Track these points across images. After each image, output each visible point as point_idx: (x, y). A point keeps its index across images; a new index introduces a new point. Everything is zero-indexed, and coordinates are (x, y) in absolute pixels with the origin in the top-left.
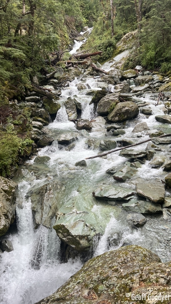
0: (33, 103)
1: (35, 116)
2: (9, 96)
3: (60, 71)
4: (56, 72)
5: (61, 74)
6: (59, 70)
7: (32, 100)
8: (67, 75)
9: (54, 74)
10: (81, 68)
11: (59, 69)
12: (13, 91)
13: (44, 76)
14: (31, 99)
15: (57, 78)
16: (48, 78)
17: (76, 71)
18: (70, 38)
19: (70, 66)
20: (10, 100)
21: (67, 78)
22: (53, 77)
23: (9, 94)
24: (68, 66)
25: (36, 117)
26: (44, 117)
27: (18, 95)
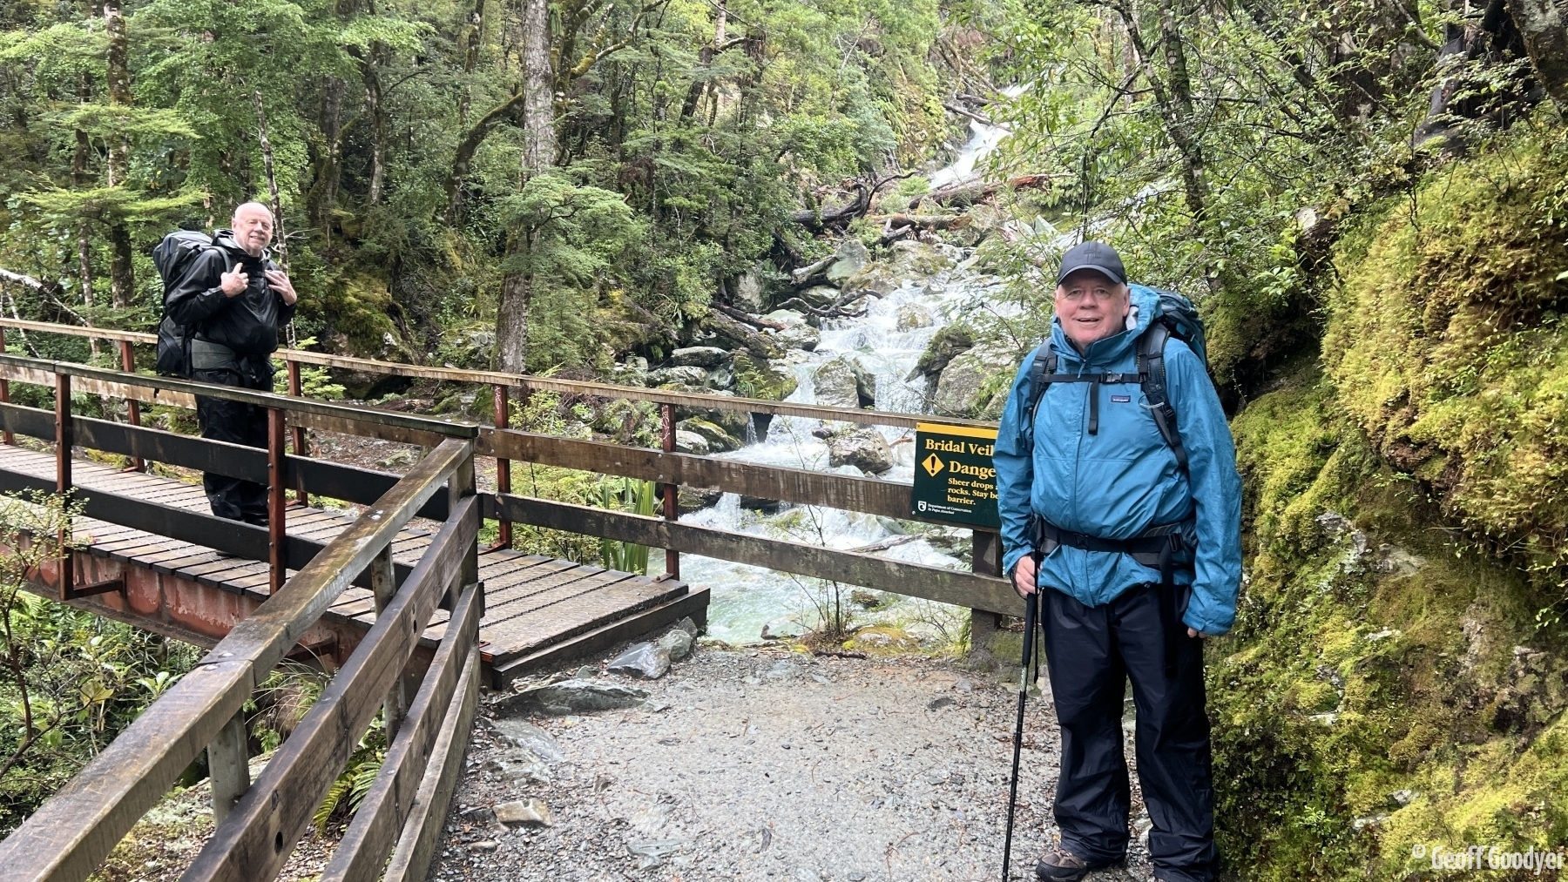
0: (696, 372)
1: (692, 416)
2: (619, 342)
3: (851, 255)
4: (836, 259)
5: (857, 266)
6: (848, 250)
7: (697, 360)
8: (876, 272)
9: (826, 267)
10: (953, 244)
11: (851, 247)
12: (635, 326)
13: (785, 276)
14: (691, 355)
15: (837, 283)
16: (800, 282)
17: (925, 255)
18: (950, 114)
19: (900, 237)
20: (618, 359)
21: (877, 283)
22: (820, 279)
23: (621, 338)
24: (892, 234)
25: (696, 418)
26: (727, 420)
27: (655, 342)
